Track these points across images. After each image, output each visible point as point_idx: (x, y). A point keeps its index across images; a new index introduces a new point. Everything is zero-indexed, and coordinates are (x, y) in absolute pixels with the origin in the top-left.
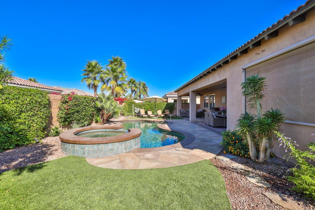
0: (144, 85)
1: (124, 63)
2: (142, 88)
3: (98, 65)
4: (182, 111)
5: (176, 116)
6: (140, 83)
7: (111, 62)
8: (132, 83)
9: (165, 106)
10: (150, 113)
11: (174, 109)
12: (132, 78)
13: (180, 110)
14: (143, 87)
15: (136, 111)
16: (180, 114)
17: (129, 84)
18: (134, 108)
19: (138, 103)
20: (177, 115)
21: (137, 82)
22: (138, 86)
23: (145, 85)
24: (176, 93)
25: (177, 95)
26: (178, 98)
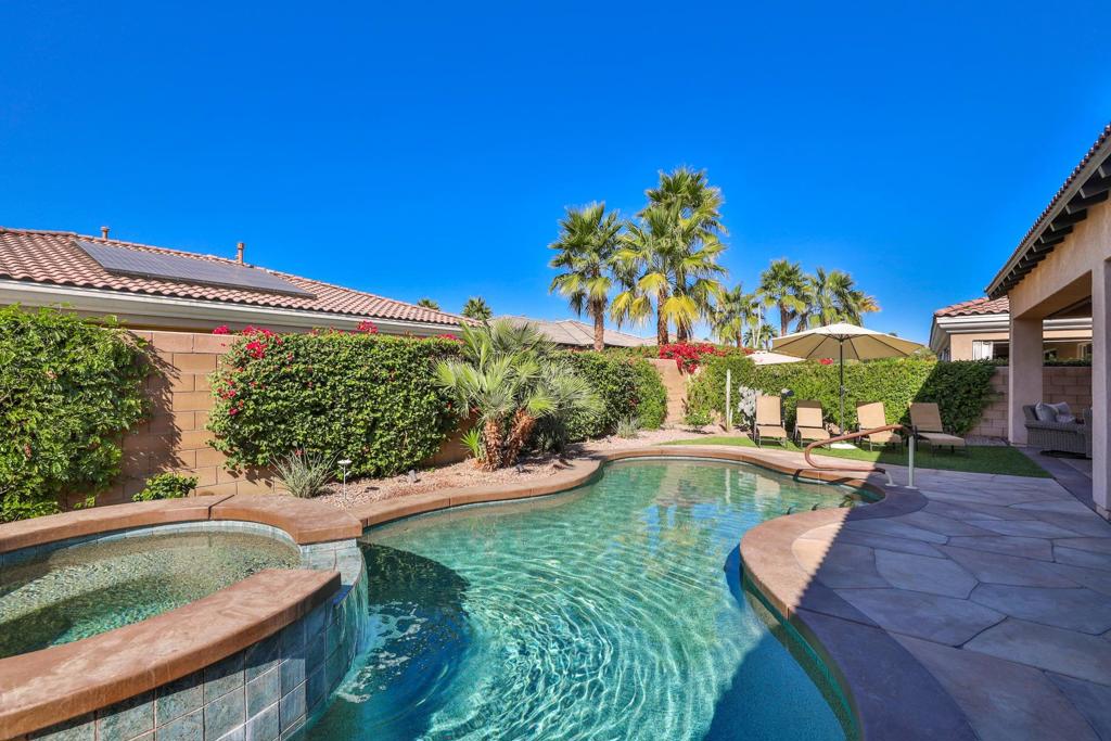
0: (844, 283)
1: (712, 192)
2: (835, 298)
3: (605, 220)
4: (1042, 415)
5: (1005, 439)
6: (822, 276)
7: (657, 198)
8: (783, 279)
9: (924, 379)
10: (809, 418)
11: (993, 398)
12: (781, 261)
13: (1031, 411)
14: (840, 294)
15: (742, 405)
16: (1025, 431)
17: (766, 288)
18: (735, 387)
19: (764, 367)
20: (1011, 439)
21: (806, 275)
22: (812, 291)
23: (845, 287)
24: (1004, 302)
25: (1006, 317)
26: (1015, 334)
